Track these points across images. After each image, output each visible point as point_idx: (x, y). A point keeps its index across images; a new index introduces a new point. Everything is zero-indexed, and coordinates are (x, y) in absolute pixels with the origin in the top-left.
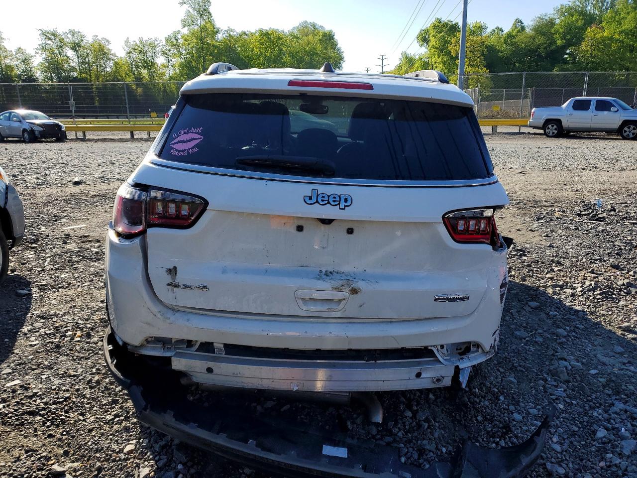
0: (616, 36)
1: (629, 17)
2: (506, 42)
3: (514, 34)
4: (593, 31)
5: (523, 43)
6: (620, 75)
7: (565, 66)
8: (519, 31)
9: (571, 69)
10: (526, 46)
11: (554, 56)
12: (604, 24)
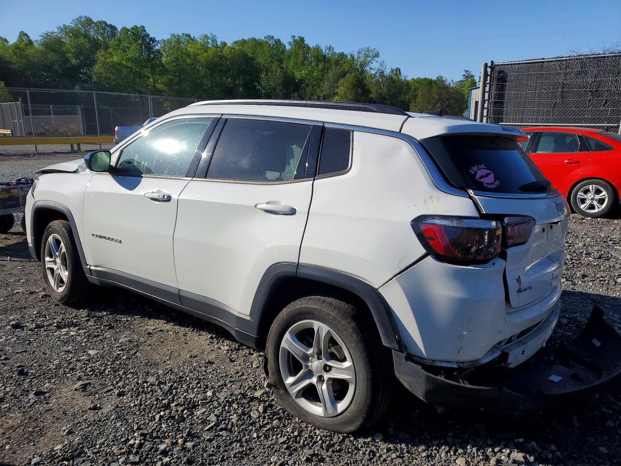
0: (124, 62)
1: (133, 47)
2: (15, 54)
3: (22, 46)
4: (103, 55)
5: (35, 57)
6: (135, 97)
7: (85, 85)
8: (26, 45)
9: (91, 89)
10: (39, 61)
11: (72, 74)
12: (111, 50)
